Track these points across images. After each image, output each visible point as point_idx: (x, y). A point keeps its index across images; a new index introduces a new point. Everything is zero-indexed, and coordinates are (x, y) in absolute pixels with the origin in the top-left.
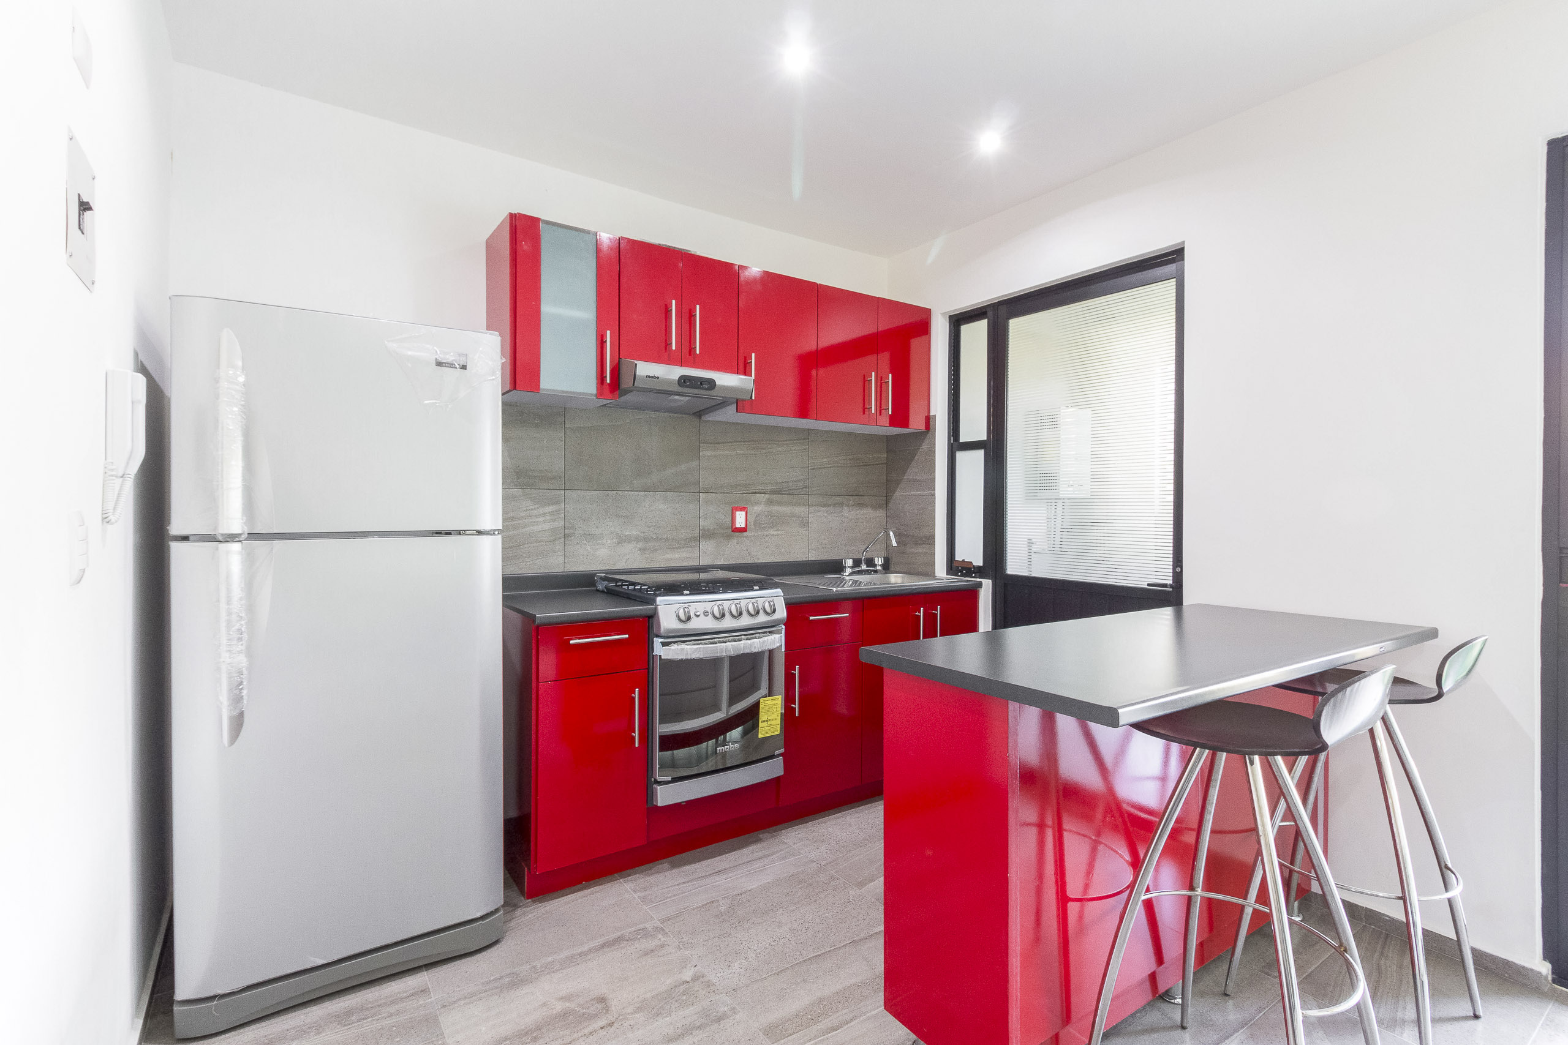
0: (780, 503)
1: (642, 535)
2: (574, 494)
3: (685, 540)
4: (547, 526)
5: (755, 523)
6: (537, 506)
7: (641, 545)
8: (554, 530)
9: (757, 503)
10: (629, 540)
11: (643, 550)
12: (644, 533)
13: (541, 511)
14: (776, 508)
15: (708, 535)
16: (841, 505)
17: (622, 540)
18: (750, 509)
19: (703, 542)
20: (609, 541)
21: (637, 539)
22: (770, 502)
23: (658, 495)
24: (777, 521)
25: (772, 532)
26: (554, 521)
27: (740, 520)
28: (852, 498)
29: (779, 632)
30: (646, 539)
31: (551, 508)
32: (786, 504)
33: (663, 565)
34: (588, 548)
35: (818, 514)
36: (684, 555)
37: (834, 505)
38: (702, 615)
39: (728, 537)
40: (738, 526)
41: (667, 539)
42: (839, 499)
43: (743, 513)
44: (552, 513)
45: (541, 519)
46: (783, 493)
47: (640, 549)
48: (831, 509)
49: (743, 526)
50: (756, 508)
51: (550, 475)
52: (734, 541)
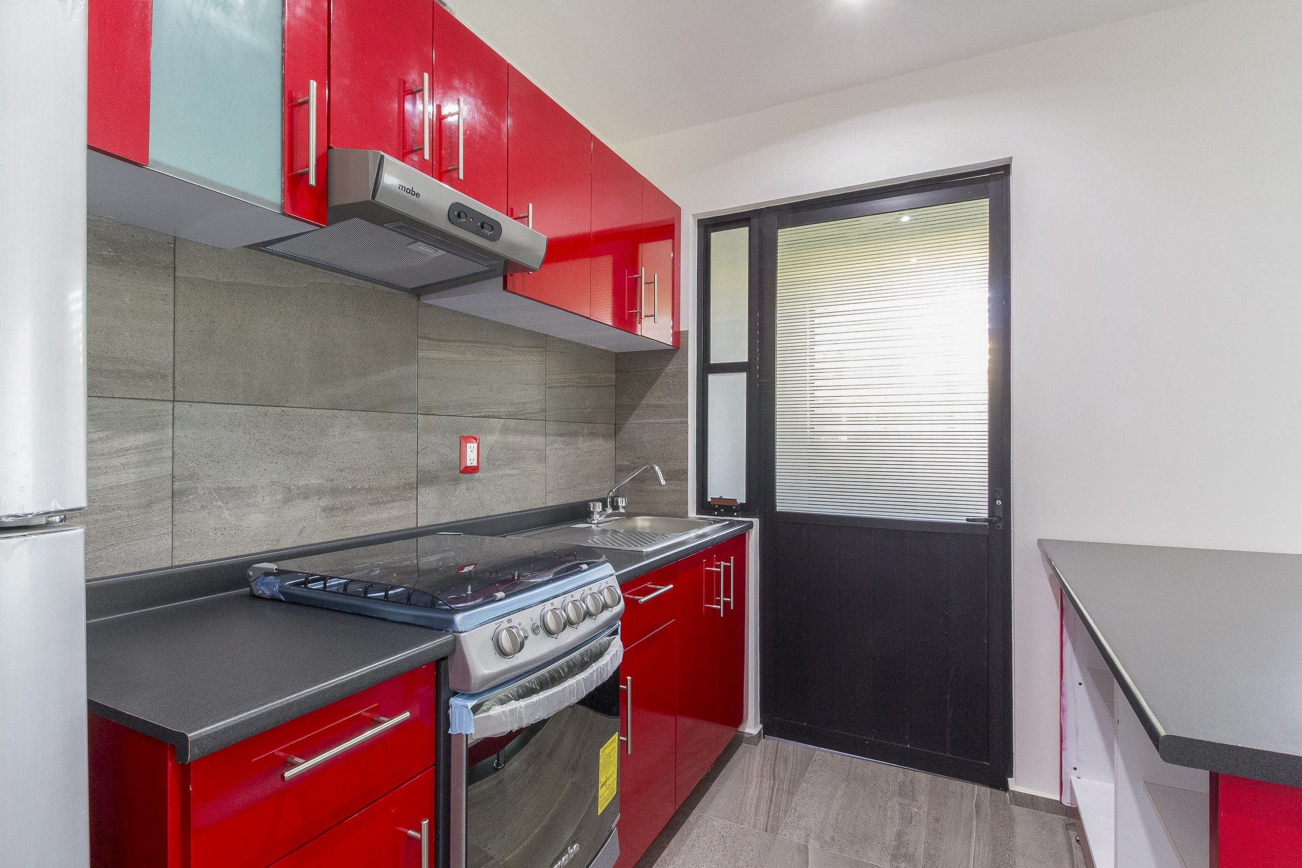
0: (516, 431)
1: (329, 484)
2: (196, 411)
3: (397, 488)
4: (132, 476)
5: (488, 459)
6: (104, 434)
7: (325, 502)
8: (147, 483)
9: (491, 431)
10: (306, 493)
11: (329, 510)
12: (332, 480)
13: (117, 444)
14: (512, 439)
15: (425, 479)
16: (576, 434)
17: (290, 496)
18: (482, 439)
19: (422, 491)
20: (268, 499)
21: (320, 492)
22: (505, 430)
23: (355, 417)
24: (513, 456)
25: (508, 472)
26: (148, 464)
27: (471, 455)
28: (586, 426)
29: (616, 634)
30: (335, 492)
31: (142, 438)
32: (523, 432)
33: (362, 532)
34: (226, 514)
35: (555, 446)
36: (395, 513)
38: (530, 634)
39: (456, 481)
40: (469, 464)
41: (370, 490)
42: (574, 427)
43: (475, 445)
44: (143, 449)
45: (116, 462)
46: (519, 417)
47: (325, 510)
48: (568, 439)
49: (475, 464)
50: (489, 438)
51: (139, 369)
52: (463, 487)
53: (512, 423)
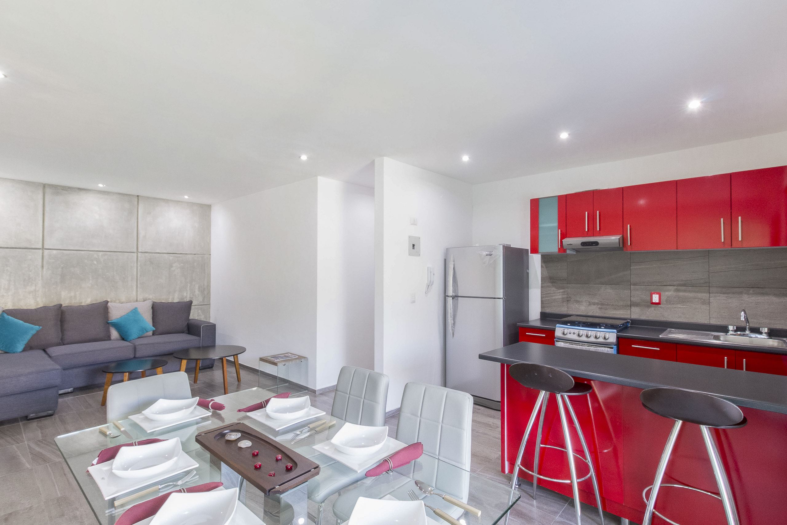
0: (685, 291)
1: (600, 302)
2: (571, 285)
3: (623, 306)
4: (560, 297)
5: (666, 301)
6: (557, 289)
7: (599, 306)
8: (563, 298)
9: (669, 291)
10: (594, 304)
11: (600, 309)
13: (558, 291)
14: (681, 294)
15: (636, 305)
16: (741, 293)
17: (590, 304)
18: (662, 294)
19: (633, 308)
20: (585, 304)
21: (598, 304)
22: (677, 290)
23: (608, 286)
24: (683, 301)
25: (679, 306)
26: (563, 295)
27: (656, 298)
28: (752, 289)
29: (612, 348)
30: (602, 304)
31: (562, 291)
32: (690, 291)
33: (608, 316)
34: (576, 306)
35: (718, 298)
36: (622, 312)
37: (734, 293)
38: (572, 333)
39: (648, 307)
40: (654, 301)
41: (613, 305)
42: (740, 290)
43: (658, 296)
44: (562, 292)
45: (558, 294)
46: (688, 285)
47: (599, 308)
48: (731, 295)
49: (657, 301)
50: (667, 293)
51: (562, 279)
52: (653, 309)
53: (684, 288)
